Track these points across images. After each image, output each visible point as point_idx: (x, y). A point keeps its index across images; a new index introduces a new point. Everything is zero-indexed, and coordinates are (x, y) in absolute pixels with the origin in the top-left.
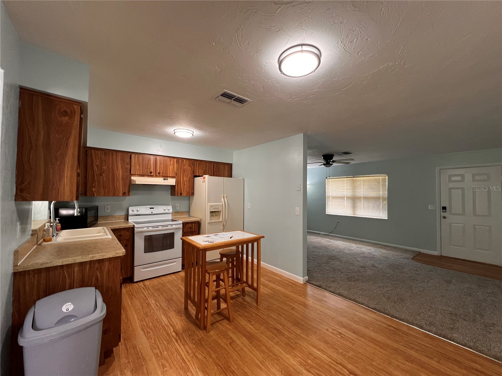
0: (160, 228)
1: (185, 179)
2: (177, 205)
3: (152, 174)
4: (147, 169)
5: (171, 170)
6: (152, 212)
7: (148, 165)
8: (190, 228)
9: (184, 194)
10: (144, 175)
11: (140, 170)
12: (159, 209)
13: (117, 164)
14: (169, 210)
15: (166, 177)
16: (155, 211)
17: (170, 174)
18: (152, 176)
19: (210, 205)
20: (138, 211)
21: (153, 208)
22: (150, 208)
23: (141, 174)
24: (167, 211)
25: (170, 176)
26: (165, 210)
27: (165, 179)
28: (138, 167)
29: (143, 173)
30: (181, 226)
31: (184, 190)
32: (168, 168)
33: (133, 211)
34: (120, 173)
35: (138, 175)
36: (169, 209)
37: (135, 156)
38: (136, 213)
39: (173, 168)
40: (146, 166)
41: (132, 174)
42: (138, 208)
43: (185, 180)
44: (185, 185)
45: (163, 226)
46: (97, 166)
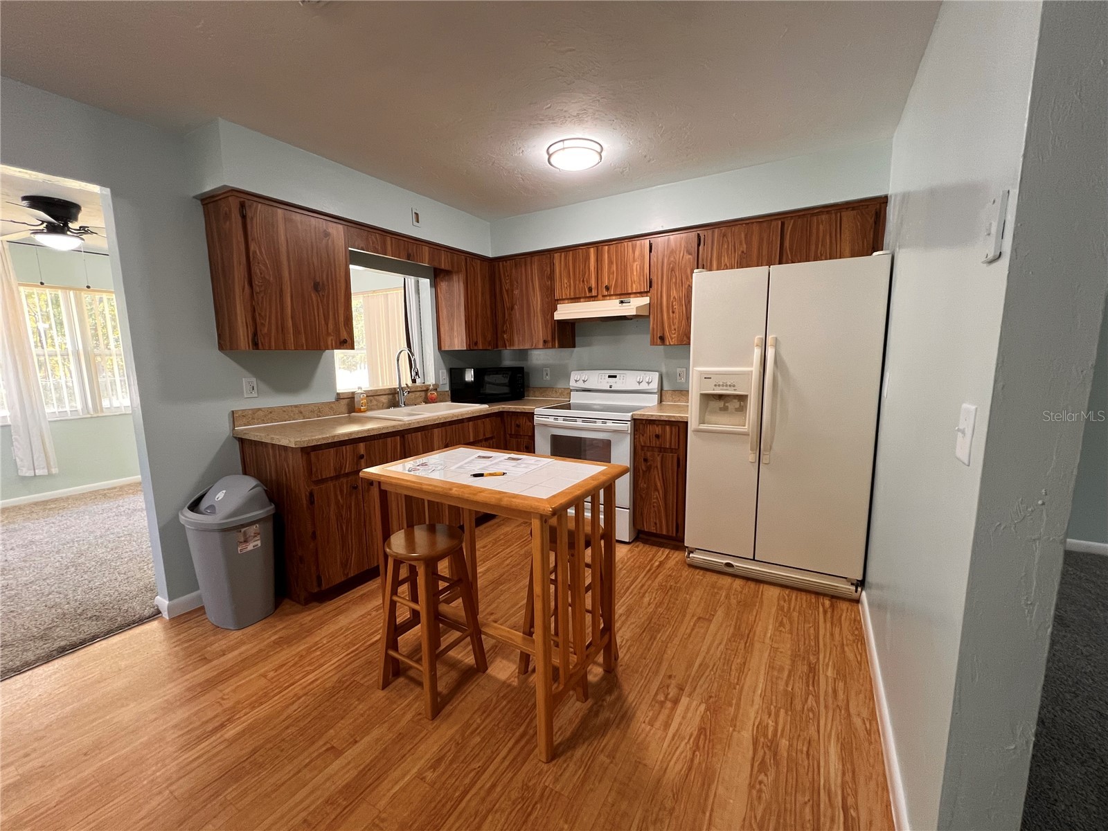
0: (579, 423)
1: (674, 293)
2: (678, 370)
3: (594, 293)
4: (583, 281)
5: (635, 273)
6: (611, 387)
7: (585, 273)
8: (657, 436)
9: (672, 339)
10: (580, 298)
11: (570, 286)
12: (628, 380)
13: (532, 282)
14: (648, 383)
15: (624, 296)
16: (617, 384)
17: (634, 286)
18: (594, 298)
19: (701, 373)
20: (584, 381)
21: (615, 377)
22: (610, 377)
23: (572, 297)
24: (644, 386)
25: (634, 291)
26: (639, 383)
27: (622, 302)
28: (566, 281)
29: (575, 293)
30: (628, 427)
31: (673, 328)
32: (629, 269)
33: (576, 381)
34: (537, 301)
35: (568, 299)
36: (651, 380)
37: (561, 256)
38: (581, 385)
39: (640, 268)
40: (581, 276)
41: (558, 300)
42: (585, 375)
43: (674, 298)
44: (673, 312)
45: (586, 420)
46: (507, 291)
